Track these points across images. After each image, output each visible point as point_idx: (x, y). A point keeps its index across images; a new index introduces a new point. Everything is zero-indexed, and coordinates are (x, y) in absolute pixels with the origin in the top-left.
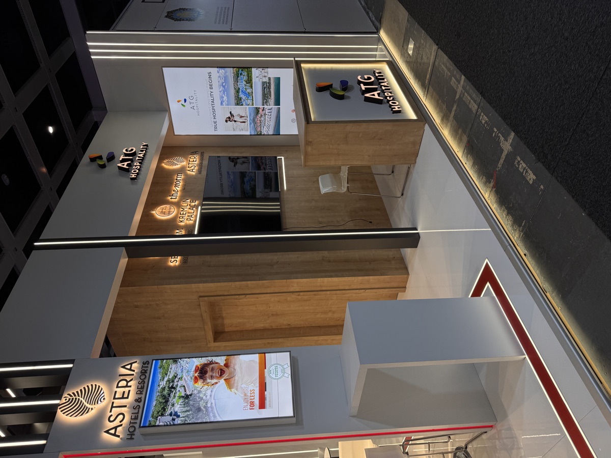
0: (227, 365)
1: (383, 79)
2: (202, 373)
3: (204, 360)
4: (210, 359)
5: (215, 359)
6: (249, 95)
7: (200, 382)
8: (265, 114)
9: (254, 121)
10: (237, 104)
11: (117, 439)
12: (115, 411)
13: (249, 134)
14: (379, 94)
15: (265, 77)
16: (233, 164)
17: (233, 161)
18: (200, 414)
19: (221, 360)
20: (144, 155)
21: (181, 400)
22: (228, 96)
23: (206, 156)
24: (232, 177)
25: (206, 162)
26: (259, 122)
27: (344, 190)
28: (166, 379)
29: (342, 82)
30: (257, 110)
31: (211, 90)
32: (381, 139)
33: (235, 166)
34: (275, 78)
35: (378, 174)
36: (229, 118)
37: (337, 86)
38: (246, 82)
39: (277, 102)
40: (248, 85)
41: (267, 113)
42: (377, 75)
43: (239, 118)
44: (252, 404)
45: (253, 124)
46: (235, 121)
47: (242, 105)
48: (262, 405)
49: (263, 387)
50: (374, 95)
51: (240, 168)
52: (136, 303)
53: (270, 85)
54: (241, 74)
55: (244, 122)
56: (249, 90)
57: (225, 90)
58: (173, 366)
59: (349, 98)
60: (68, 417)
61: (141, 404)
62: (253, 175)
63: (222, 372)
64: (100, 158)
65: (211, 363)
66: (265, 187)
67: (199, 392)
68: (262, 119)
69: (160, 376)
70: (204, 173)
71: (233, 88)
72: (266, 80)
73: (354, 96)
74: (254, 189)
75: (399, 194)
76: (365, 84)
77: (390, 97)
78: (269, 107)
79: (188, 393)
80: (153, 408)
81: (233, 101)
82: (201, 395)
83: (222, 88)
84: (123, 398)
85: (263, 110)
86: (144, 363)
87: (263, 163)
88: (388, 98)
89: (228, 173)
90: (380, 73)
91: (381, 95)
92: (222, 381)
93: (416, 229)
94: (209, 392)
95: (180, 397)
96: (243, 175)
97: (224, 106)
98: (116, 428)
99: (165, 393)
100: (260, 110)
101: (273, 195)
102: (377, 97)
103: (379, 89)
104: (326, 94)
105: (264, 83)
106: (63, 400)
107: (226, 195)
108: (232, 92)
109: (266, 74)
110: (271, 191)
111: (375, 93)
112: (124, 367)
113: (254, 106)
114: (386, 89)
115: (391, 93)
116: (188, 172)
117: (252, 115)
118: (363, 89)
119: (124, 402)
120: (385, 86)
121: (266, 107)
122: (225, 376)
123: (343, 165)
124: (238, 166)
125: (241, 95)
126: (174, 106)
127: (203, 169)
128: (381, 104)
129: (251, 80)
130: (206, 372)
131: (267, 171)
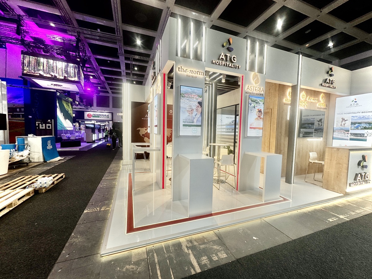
0: (261, 118)
1: (366, 183)
2: (260, 111)
3: (263, 112)
4: (263, 113)
5: (263, 115)
6: (357, 128)
7: (258, 111)
8: (345, 134)
9: (342, 129)
10: (352, 123)
11: (246, 89)
12: (252, 88)
13: (334, 127)
14: (359, 180)
15: (368, 135)
16: (319, 120)
17: (320, 120)
18: (250, 111)
19: (262, 117)
20: (331, 88)
21: (254, 106)
22: (357, 119)
23: (325, 110)
24: (312, 120)
25: (322, 110)
26: (341, 131)
27: (310, 161)
28: (259, 101)
29: (367, 166)
30: (348, 131)
31: (361, 112)
32: (337, 177)
33: (318, 121)
34: (366, 139)
35: (314, 175)
36: (344, 119)
37: (365, 164)
38: (365, 127)
39: (351, 139)
40: (363, 128)
41: (345, 135)
42: (368, 181)
43: (344, 123)
44: (251, 125)
45: (340, 129)
46: (342, 122)
47: (351, 125)
48: (250, 128)
49: (254, 128)
50: (359, 178)
51: (316, 123)
52: (271, 89)
53: (362, 137)
54: (370, 125)
55: (341, 125)
56: (360, 128)
57: (360, 118)
58: (262, 103)
59: (358, 168)
60: (252, 75)
61: (253, 95)
62: (312, 128)
63: (259, 117)
64: (332, 71)
65: (262, 114)
66: (305, 132)
67: (255, 111)
68: (342, 133)
69: (260, 99)
70: (318, 109)
71: (361, 122)
72: (365, 135)
73: (359, 170)
74: (305, 128)
75: (306, 181)
76: (365, 175)
77: (357, 184)
78: (349, 136)
79: (255, 108)
80: (253, 98)
81: (353, 121)
82: (254, 111)
83: (362, 117)
84: (255, 89)
85: (347, 133)
86: (263, 94)
87: (318, 132)
88: (357, 183)
89: (314, 118)
90: (369, 183)
91: (359, 181)
92: (257, 117)
93: (293, 183)
94: (255, 113)
95: (255, 105)
96: (313, 124)
97: (351, 118)
98: (249, 89)
99: (256, 101)
100: (347, 132)
101: (301, 135)
102: (358, 178)
103: (362, 180)
104: (361, 159)
105: (364, 134)
106: (256, 73)
107: (303, 117)
108: (360, 121)
109: (369, 135)
110: (303, 134)
111: (360, 178)
112: (263, 89)
113: (350, 130)
114: (361, 183)
115: (359, 185)
116: (318, 104)
117: (345, 129)
118: (362, 174)
119: (254, 90)
120: (362, 183)
121: (349, 134)
122: (258, 118)
123: (325, 162)
124: (318, 122)
125: (357, 125)
126: (353, 97)
127: (319, 109)
128: (354, 180)
129: (366, 129)
130: (260, 112)
131: (314, 133)
